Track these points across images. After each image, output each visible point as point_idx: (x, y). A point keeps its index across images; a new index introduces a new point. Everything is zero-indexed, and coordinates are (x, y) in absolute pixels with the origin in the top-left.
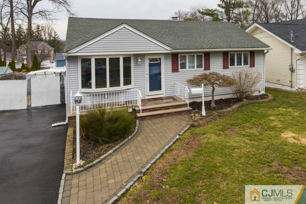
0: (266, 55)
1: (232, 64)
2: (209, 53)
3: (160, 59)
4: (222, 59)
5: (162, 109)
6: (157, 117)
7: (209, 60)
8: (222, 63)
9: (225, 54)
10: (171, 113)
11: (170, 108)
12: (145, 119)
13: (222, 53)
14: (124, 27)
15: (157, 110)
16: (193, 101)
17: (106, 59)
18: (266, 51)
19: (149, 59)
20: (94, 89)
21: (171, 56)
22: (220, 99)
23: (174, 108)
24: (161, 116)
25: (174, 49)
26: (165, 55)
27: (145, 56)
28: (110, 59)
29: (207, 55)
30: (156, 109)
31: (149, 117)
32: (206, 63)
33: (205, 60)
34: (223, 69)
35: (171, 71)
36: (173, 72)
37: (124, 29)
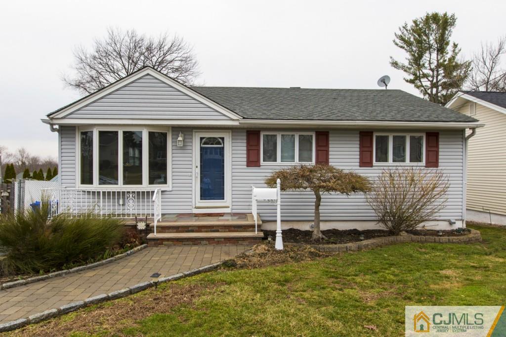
0: (470, 141)
1: (383, 157)
2: (328, 132)
3: (223, 139)
4: (358, 146)
5: (203, 230)
6: (187, 243)
7: (327, 145)
8: (358, 153)
9: (365, 135)
10: (216, 240)
11: (220, 230)
12: (162, 244)
13: (358, 132)
14: (148, 74)
15: (192, 231)
16: (291, 227)
17: (117, 132)
18: (468, 132)
19: (201, 139)
20: (96, 186)
21: (245, 134)
22: (352, 228)
23: (227, 230)
24: (196, 242)
25: (244, 118)
26: (232, 132)
27: (194, 133)
28: (124, 133)
29: (323, 135)
30: (190, 229)
31: (170, 243)
32: (320, 152)
33: (317, 145)
34: (360, 166)
35: (245, 163)
36: (248, 166)
37: (148, 77)
